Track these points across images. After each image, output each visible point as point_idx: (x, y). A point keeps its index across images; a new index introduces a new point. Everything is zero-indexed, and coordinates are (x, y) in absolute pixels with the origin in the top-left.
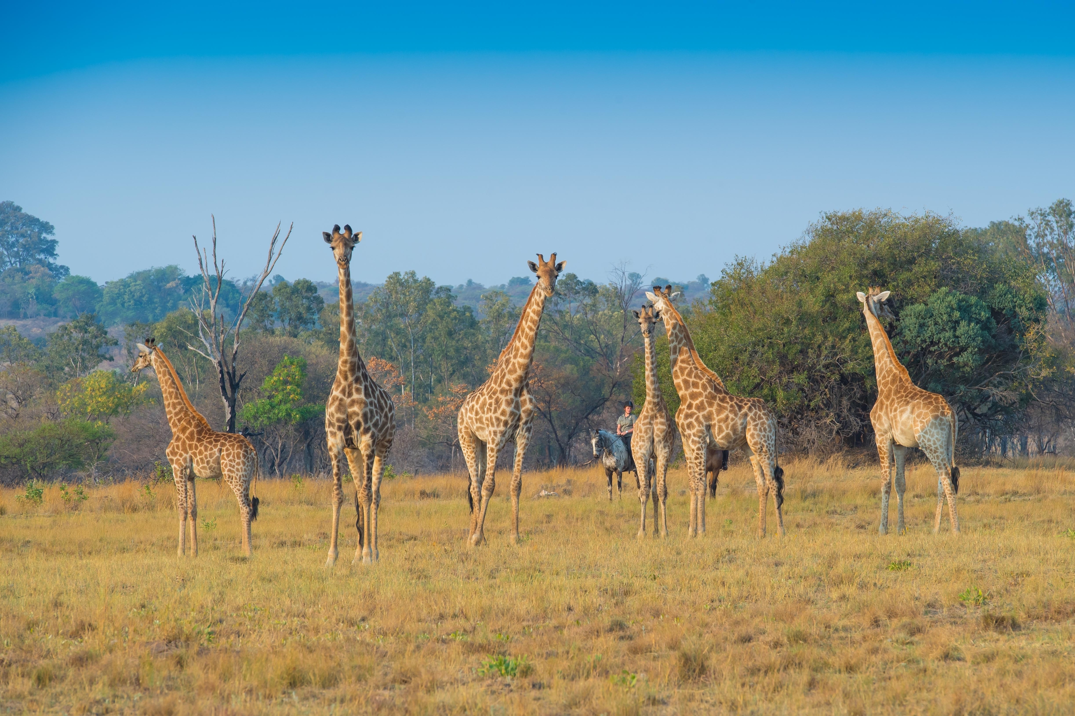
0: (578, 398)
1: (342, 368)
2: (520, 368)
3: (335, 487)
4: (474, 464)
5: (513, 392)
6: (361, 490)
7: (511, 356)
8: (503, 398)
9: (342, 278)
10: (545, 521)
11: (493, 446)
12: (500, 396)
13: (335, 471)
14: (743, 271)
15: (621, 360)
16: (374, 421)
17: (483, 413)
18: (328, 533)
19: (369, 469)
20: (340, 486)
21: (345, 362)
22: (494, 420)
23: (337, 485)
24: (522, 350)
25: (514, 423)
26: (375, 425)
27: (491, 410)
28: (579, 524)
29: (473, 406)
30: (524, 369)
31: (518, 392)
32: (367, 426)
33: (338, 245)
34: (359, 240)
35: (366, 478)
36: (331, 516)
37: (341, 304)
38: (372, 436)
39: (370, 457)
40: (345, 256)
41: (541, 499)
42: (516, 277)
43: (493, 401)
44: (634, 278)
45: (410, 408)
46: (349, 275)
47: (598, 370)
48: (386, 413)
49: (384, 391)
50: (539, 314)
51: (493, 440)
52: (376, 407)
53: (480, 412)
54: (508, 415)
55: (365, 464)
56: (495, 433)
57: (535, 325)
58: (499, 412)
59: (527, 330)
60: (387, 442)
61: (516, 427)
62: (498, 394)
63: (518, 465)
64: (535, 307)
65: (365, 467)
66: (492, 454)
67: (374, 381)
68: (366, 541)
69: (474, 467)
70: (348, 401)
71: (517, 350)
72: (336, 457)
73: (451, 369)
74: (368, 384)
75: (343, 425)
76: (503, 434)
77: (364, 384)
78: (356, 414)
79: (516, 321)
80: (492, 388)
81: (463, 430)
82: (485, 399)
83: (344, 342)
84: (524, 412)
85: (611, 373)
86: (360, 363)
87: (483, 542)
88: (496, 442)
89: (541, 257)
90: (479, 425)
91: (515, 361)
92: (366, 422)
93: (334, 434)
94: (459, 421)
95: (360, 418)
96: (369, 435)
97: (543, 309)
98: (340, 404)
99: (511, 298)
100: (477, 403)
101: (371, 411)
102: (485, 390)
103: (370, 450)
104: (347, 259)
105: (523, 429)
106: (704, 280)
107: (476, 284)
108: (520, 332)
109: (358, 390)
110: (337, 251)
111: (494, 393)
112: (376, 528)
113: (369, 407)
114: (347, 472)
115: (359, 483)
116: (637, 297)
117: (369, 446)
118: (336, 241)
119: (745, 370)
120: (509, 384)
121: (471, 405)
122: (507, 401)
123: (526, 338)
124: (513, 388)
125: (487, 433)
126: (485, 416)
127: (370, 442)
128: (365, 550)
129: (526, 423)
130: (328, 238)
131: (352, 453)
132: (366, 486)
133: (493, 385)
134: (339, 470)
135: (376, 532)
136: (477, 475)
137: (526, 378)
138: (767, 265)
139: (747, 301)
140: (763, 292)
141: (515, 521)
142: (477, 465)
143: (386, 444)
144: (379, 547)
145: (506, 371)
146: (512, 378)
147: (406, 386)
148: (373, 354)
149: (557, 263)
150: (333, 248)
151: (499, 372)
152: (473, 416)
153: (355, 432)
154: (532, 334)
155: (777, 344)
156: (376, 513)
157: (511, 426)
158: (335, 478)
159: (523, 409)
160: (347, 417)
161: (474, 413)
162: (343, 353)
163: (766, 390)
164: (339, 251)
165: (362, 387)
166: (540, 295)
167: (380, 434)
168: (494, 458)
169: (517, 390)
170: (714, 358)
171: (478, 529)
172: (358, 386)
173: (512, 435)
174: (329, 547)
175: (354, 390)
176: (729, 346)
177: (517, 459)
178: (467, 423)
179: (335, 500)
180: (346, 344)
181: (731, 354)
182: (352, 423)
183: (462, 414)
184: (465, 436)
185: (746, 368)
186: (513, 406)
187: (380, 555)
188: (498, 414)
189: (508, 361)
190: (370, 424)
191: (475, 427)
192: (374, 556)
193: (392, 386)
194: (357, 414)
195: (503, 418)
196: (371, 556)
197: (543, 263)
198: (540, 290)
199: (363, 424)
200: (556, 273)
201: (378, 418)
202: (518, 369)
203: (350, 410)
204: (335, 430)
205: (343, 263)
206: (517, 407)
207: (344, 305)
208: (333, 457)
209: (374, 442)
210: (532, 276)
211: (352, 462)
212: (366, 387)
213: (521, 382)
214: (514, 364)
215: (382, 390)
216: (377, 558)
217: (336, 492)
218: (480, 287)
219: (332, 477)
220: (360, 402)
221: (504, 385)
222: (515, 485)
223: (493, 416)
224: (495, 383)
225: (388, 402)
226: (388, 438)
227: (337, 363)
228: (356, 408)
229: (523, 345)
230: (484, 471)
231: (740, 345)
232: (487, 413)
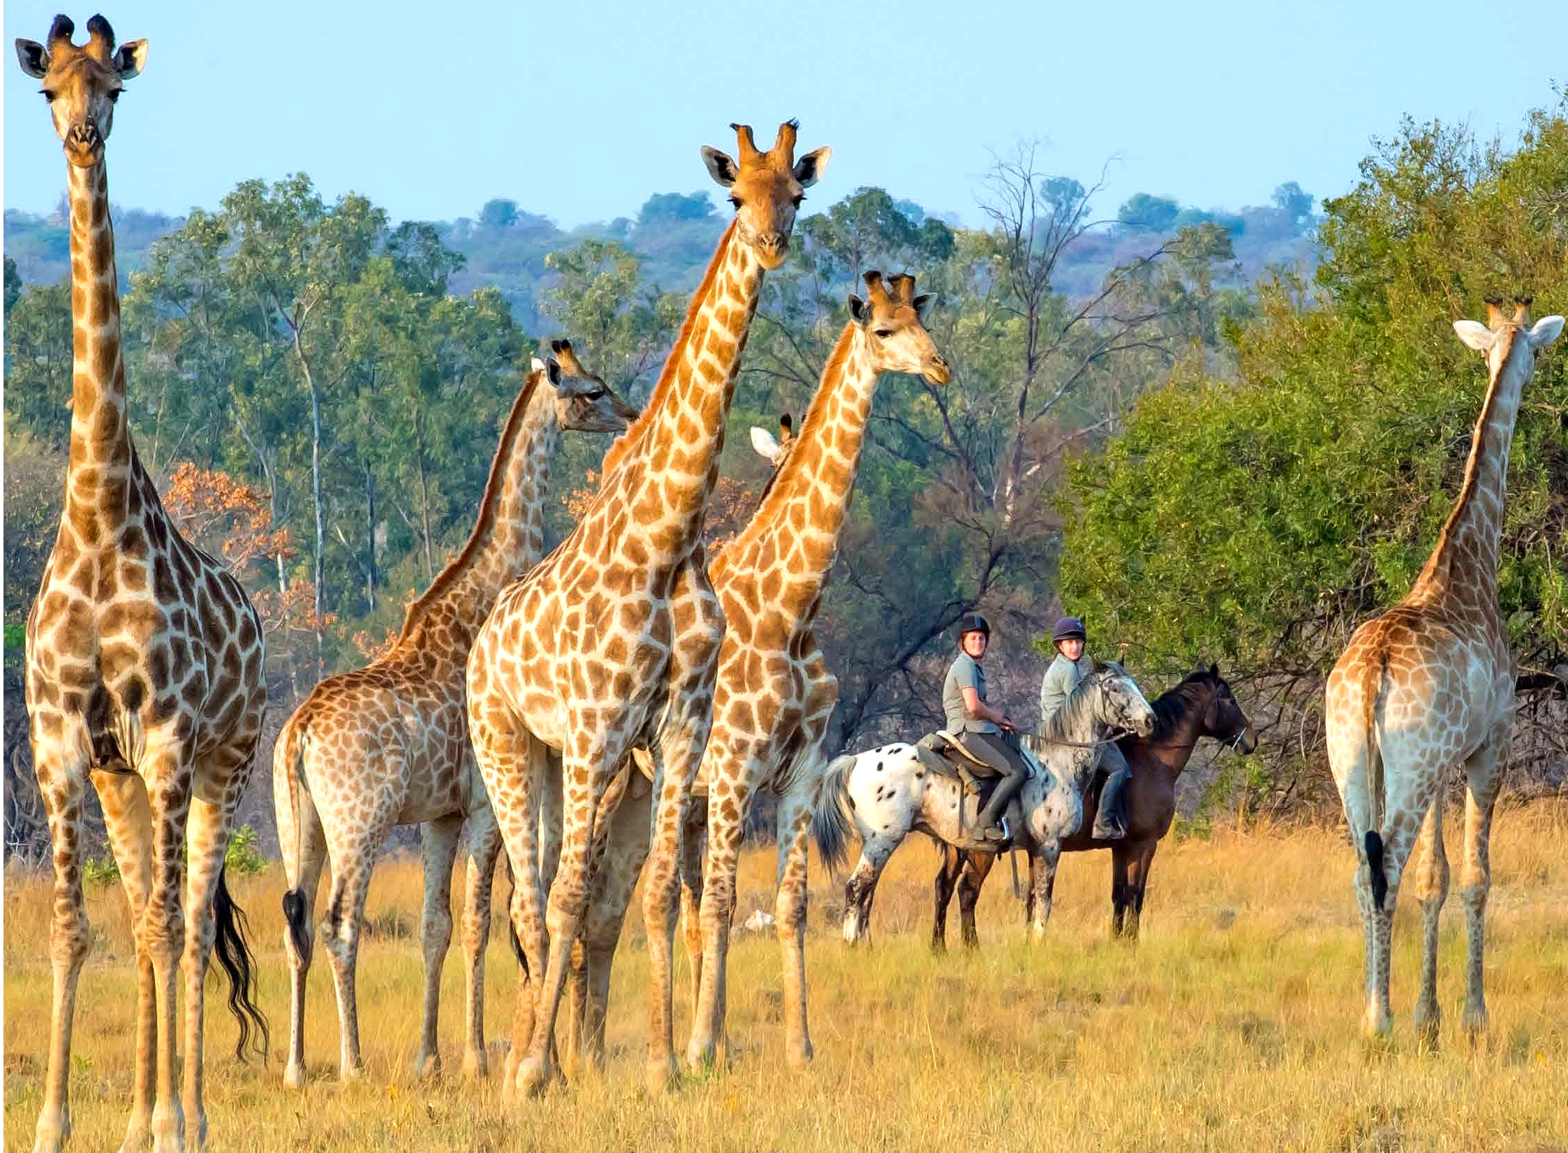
0: (874, 601)
1: (80, 501)
2: (673, 502)
3: (61, 902)
4: (524, 824)
5: (650, 580)
6: (147, 912)
7: (647, 459)
8: (615, 599)
9: (81, 193)
10: (762, 1016)
11: (584, 763)
12: (606, 593)
13: (59, 845)
14: (1429, 169)
15: (1017, 470)
16: (187, 678)
17: (550, 648)
18: (38, 1056)
19: (174, 840)
20: (76, 898)
21: (89, 480)
22: (585, 675)
23: (66, 894)
24: (679, 444)
25: (652, 682)
26: (193, 692)
27: (574, 640)
28: (879, 1024)
29: (515, 627)
30: (688, 507)
31: (667, 581)
32: (164, 696)
33: (66, 86)
34: (139, 66)
35: (162, 872)
36: (46, 1000)
37: (76, 282)
38: (183, 730)
39: (177, 799)
40: (90, 122)
41: (750, 940)
42: (664, 192)
43: (582, 609)
44: (1060, 197)
45: (309, 636)
46: (103, 185)
47: (942, 506)
48: (231, 649)
49: (226, 578)
50: (739, 326)
51: (583, 743)
52: (194, 630)
53: (539, 645)
54: (630, 658)
55: (158, 825)
56: (589, 717)
57: (725, 362)
58: (602, 645)
59: (698, 377)
60: (238, 746)
61: (659, 698)
62: (599, 587)
63: (668, 827)
64: (726, 302)
65: (160, 834)
66: (580, 789)
67: (191, 540)
68: (162, 1083)
69: (525, 832)
70: (99, 610)
71: (666, 441)
72: (62, 800)
73: (443, 504)
74: (167, 554)
75: (86, 693)
76: (617, 721)
77: (152, 553)
78: (127, 654)
79: (661, 341)
80: (581, 564)
81: (485, 709)
82: (556, 603)
83: (86, 412)
84: (685, 646)
85: (986, 518)
86: (140, 484)
87: (553, 1085)
88: (593, 748)
89: (746, 134)
90: (534, 689)
91: (659, 478)
92: (161, 680)
93: (54, 724)
94: (471, 677)
95: (141, 670)
96: (171, 725)
97: (753, 307)
98: (73, 622)
99: (649, 265)
100: (530, 615)
101: (179, 647)
102: (555, 573)
103: (175, 775)
104: (95, 132)
105: (681, 703)
106: (1297, 202)
107: (529, 217)
108: (676, 384)
109: (132, 575)
110: (62, 103)
111: (587, 583)
112: (199, 1037)
113: (172, 631)
114: (101, 851)
115: (139, 887)
116: (1071, 260)
117: (172, 762)
118: (60, 70)
119: (1435, 505)
120: (635, 552)
121: (508, 620)
122: (627, 609)
123: (695, 404)
124: (651, 565)
125: (564, 717)
126: (555, 661)
127: (176, 749)
128: (161, 1111)
129: (692, 683)
130: (33, 58)
131: (119, 784)
132: (164, 896)
133: (582, 555)
134: (72, 844)
135: (199, 1050)
136: (533, 861)
137: (692, 534)
138: (1512, 146)
139: (1440, 271)
140: (1497, 240)
141: (662, 1015)
142: (533, 826)
143: (237, 753)
144: (209, 1104)
145: (628, 509)
146: (646, 532)
147: (297, 562)
148: (184, 454)
149: (799, 152)
150: (50, 95)
151: (604, 512)
152: (517, 659)
153: (125, 717)
154: (714, 389)
155: (1542, 416)
156: (200, 988)
157: (643, 694)
158: (61, 871)
159: (685, 636)
160: (98, 663)
161: (519, 649)
162: (81, 448)
163: (1505, 573)
164: (70, 106)
165: (148, 566)
166: (744, 263)
167: (212, 723)
168: (588, 803)
169: (662, 574)
170: (1331, 463)
171: (539, 1041)
172: (134, 561)
173: (647, 723)
174: (40, 1102)
175: (118, 575)
176: (1383, 424)
177: (662, 806)
178: (497, 685)
179: (58, 949)
180: (92, 418)
181: (1388, 452)
182: (114, 684)
183: (481, 657)
184: (490, 729)
185: (1438, 496)
186: (648, 625)
187: (213, 1129)
188: (598, 654)
189: (634, 477)
190: (175, 689)
191: (522, 699)
192: (191, 1132)
193: (251, 562)
194: (131, 657)
195: (614, 668)
196: (181, 1133)
197: (754, 156)
198: (742, 247)
199: (150, 687)
200: (794, 188)
201: (204, 668)
202: (666, 506)
203: (108, 642)
204: (58, 710)
205: (85, 146)
206: (662, 631)
207: (86, 286)
208: (52, 799)
209: (187, 749)
210: (719, 195)
211: (116, 813)
212: (160, 566)
213: (677, 548)
214: (653, 488)
215: (215, 572)
216: (202, 1138)
217: (62, 919)
218: (542, 228)
219: (48, 868)
220: (140, 616)
221: (620, 558)
222: (661, 891)
223: (583, 660)
224: (592, 548)
225: (239, 612)
226: (242, 732)
227: (63, 487)
228: (126, 636)
229: (683, 425)
230: (555, 849)
231: (1417, 420)
232: (563, 650)
